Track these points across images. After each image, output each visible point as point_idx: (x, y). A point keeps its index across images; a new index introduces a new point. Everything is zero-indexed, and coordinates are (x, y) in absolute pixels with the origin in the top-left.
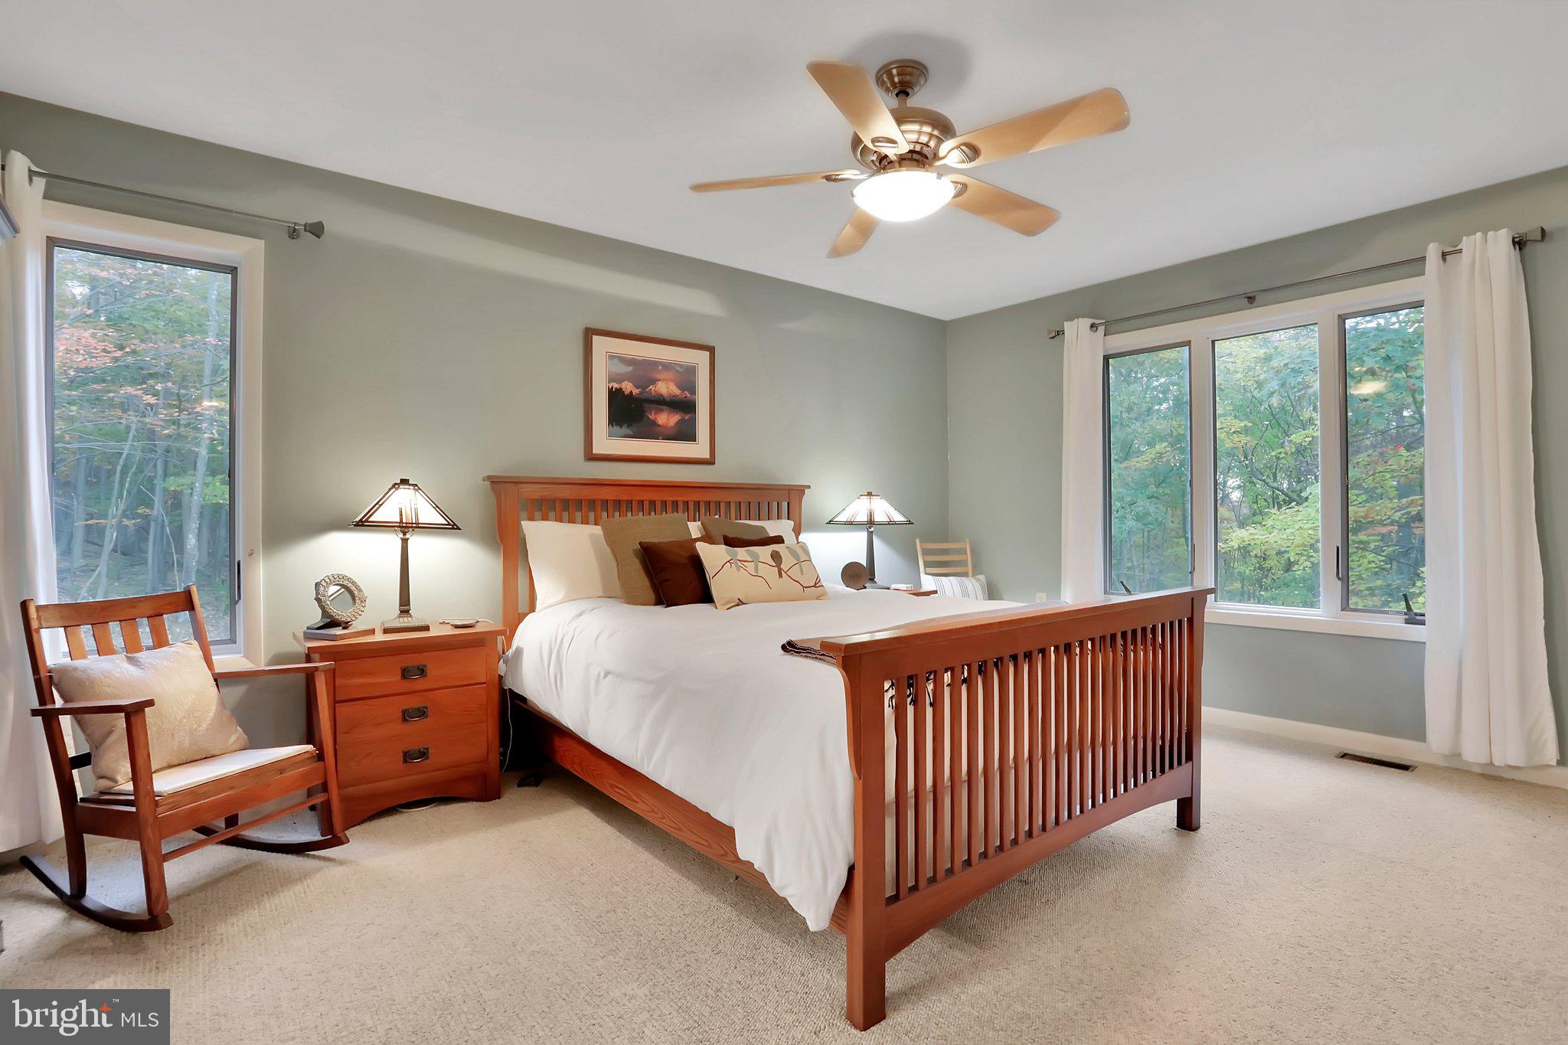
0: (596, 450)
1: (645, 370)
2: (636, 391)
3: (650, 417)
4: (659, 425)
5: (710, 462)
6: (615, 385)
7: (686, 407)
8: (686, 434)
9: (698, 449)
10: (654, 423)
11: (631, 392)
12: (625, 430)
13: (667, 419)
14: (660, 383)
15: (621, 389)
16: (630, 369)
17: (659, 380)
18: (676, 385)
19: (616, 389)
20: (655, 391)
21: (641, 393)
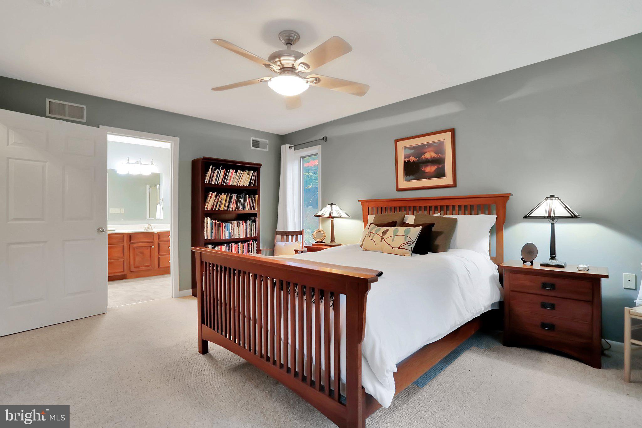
0: (400, 187)
1: (419, 150)
2: (416, 160)
3: (422, 169)
4: (427, 173)
5: (454, 185)
6: (407, 159)
7: (439, 161)
8: (441, 174)
9: (448, 180)
10: (424, 172)
11: (414, 161)
12: (412, 177)
13: (430, 169)
14: (426, 153)
15: (409, 160)
16: (413, 151)
17: (426, 152)
18: (435, 153)
19: (407, 161)
20: (424, 158)
21: (418, 160)
